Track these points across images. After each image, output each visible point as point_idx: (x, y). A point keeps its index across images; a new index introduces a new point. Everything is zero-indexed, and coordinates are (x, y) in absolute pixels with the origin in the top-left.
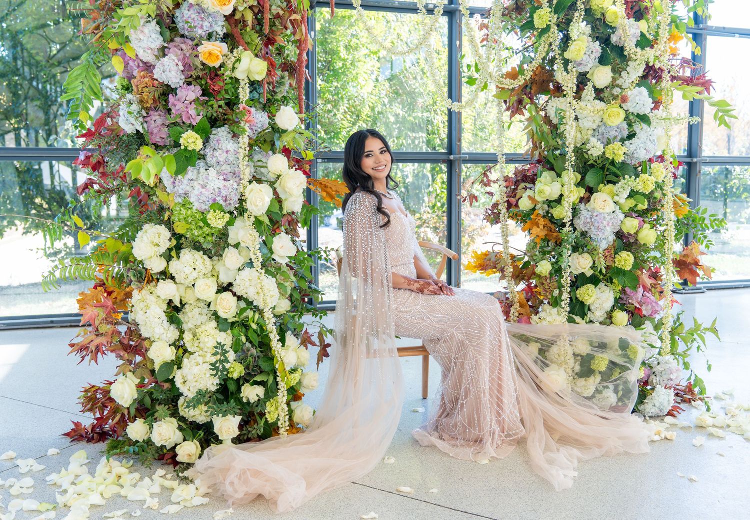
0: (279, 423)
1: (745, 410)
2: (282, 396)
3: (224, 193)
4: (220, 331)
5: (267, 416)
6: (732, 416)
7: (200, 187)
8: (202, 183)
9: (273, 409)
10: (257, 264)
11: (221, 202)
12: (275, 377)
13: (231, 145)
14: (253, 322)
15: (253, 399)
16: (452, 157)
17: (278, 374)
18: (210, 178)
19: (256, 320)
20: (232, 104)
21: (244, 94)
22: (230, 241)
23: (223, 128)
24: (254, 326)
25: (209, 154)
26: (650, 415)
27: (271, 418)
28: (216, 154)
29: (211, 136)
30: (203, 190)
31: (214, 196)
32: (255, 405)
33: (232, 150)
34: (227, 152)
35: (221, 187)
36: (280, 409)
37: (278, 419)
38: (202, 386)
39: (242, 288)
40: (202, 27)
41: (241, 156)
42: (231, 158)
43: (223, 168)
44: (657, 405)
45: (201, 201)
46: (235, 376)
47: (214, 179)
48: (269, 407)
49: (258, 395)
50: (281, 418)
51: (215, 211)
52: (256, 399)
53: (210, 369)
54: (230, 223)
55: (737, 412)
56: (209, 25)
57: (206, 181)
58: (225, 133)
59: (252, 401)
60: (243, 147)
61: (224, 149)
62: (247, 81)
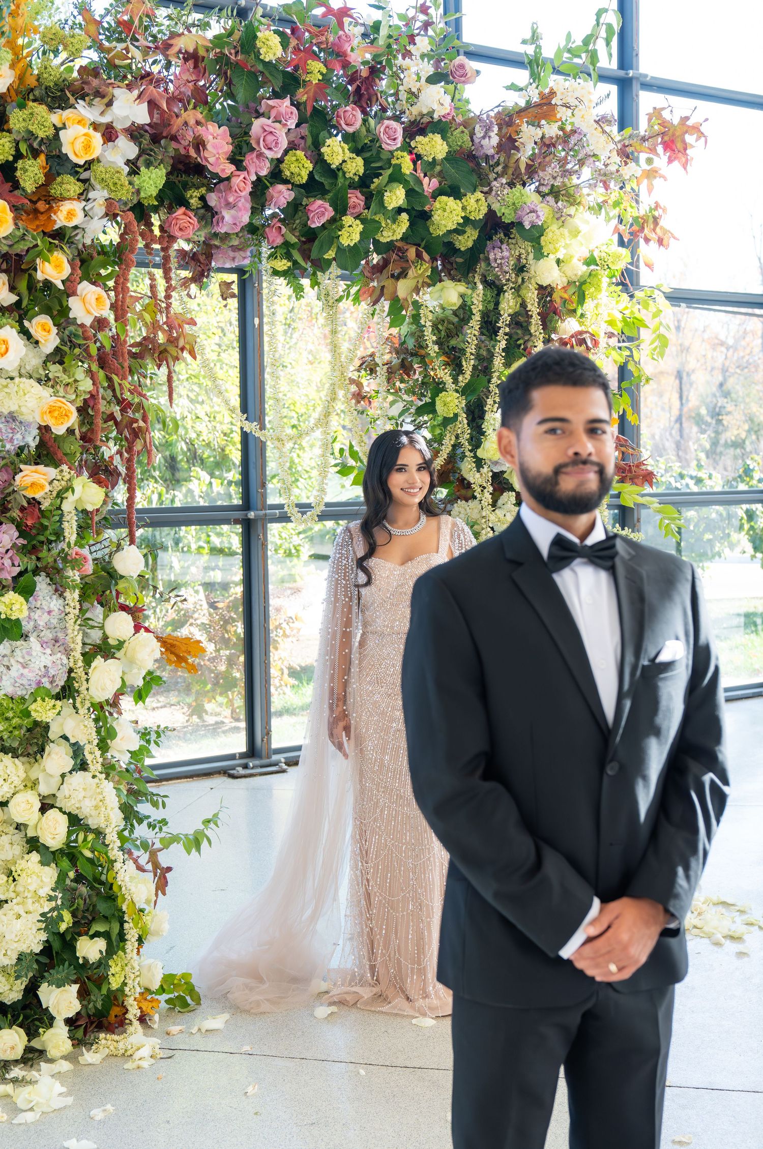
0: (127, 989)
1: (714, 904)
2: (132, 950)
3: (50, 672)
4: (44, 865)
5: (111, 980)
6: (699, 914)
7: (19, 666)
8: (21, 660)
9: (118, 969)
10: (96, 767)
11: (48, 686)
12: (122, 922)
13: (55, 604)
14: (85, 847)
15: (93, 958)
16: (252, 515)
17: (126, 918)
18: (34, 654)
19: (90, 846)
21: (71, 529)
22: (51, 735)
24: (87, 853)
27: (115, 983)
28: (35, 616)
30: (25, 671)
31: (38, 678)
32: (95, 966)
33: (56, 610)
34: (49, 612)
35: (49, 664)
36: (127, 968)
37: (124, 984)
38: (24, 948)
39: (73, 802)
40: (12, 440)
41: (70, 617)
45: (17, 685)
47: (40, 654)
48: (113, 968)
49: (98, 952)
50: (129, 982)
51: (43, 700)
52: (97, 957)
53: (39, 921)
55: (704, 907)
56: (20, 437)
57: (27, 658)
58: (45, 585)
59: (91, 961)
60: (72, 605)
61: (45, 608)
62: (74, 512)
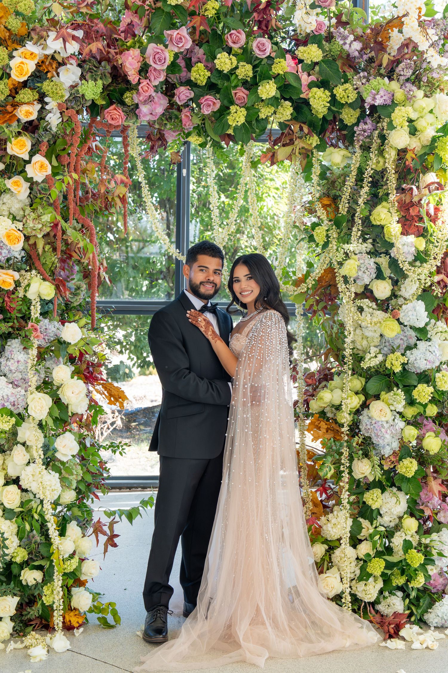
0: (55, 606)
2: (58, 581)
3: (12, 399)
4: (6, 519)
5: (44, 598)
9: (49, 592)
10: (39, 461)
11: (10, 407)
12: (51, 562)
13: (21, 356)
14: (36, 512)
15: (31, 582)
19: (38, 511)
20: (26, 318)
21: (35, 311)
22: (19, 439)
23: (16, 340)
24: (36, 517)
25: (3, 363)
26: (435, 625)
27: (47, 600)
28: (9, 363)
29: (6, 347)
31: (3, 402)
32: (32, 588)
33: (22, 361)
34: (18, 362)
35: (9, 394)
36: (55, 592)
37: (53, 603)
39: (26, 483)
41: (30, 365)
42: (21, 368)
43: (15, 375)
44: (440, 615)
46: (18, 560)
47: (4, 387)
48: (46, 590)
49: (35, 579)
50: (56, 602)
52: (34, 582)
54: (17, 424)
56: (7, 252)
58: (18, 345)
59: (30, 584)
60: (32, 358)
61: (16, 360)
62: (38, 300)
